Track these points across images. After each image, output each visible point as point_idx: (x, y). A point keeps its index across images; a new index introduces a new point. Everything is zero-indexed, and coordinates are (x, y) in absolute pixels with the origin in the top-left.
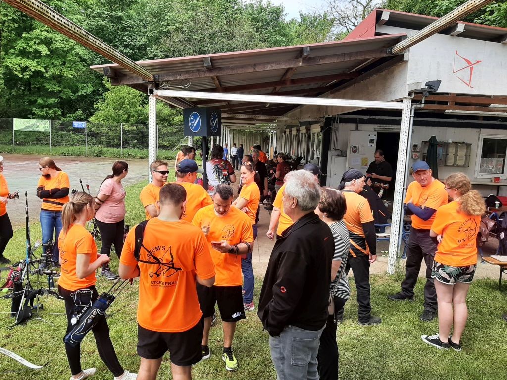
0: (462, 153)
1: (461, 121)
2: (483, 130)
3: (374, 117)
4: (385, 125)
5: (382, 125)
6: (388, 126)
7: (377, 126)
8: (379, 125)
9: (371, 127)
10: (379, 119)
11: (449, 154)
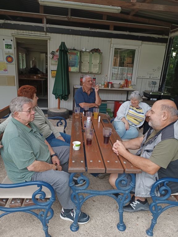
0: (96, 61)
1: (93, 30)
2: (114, 40)
3: (9, 22)
4: (22, 31)
5: (19, 31)
6: (25, 32)
7: (14, 31)
8: (16, 31)
9: (9, 32)
10: (15, 24)
11: (84, 62)
